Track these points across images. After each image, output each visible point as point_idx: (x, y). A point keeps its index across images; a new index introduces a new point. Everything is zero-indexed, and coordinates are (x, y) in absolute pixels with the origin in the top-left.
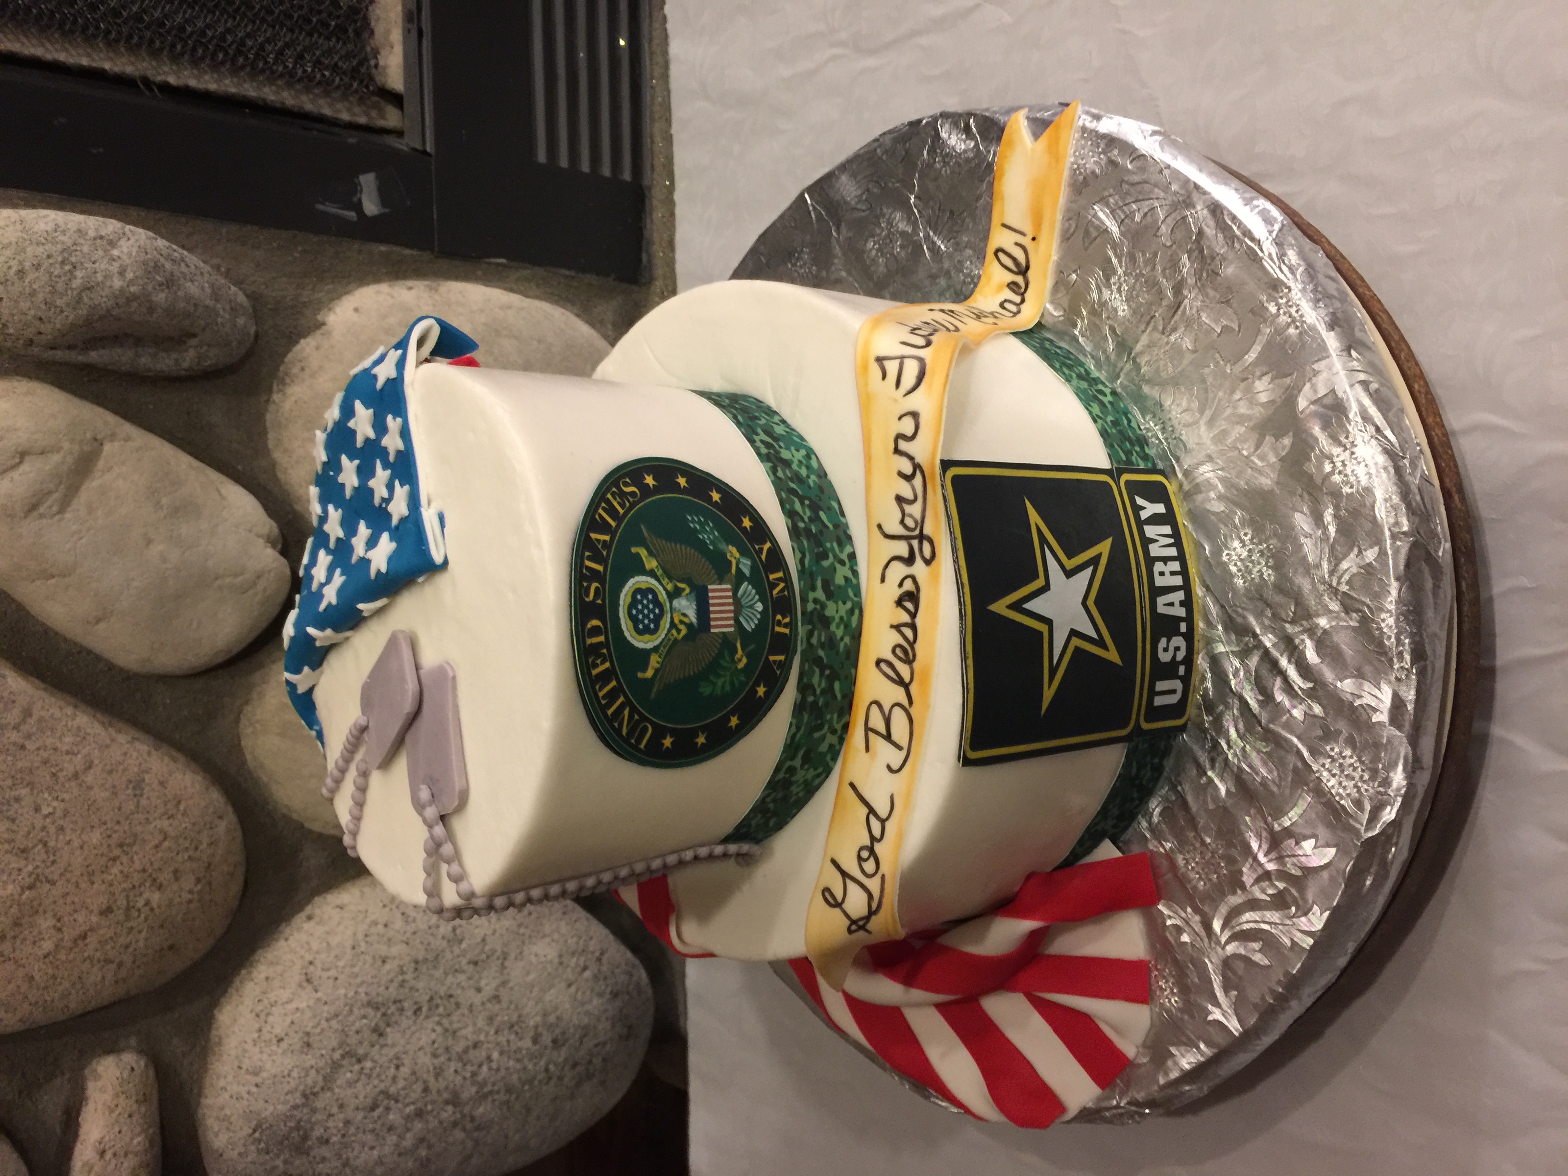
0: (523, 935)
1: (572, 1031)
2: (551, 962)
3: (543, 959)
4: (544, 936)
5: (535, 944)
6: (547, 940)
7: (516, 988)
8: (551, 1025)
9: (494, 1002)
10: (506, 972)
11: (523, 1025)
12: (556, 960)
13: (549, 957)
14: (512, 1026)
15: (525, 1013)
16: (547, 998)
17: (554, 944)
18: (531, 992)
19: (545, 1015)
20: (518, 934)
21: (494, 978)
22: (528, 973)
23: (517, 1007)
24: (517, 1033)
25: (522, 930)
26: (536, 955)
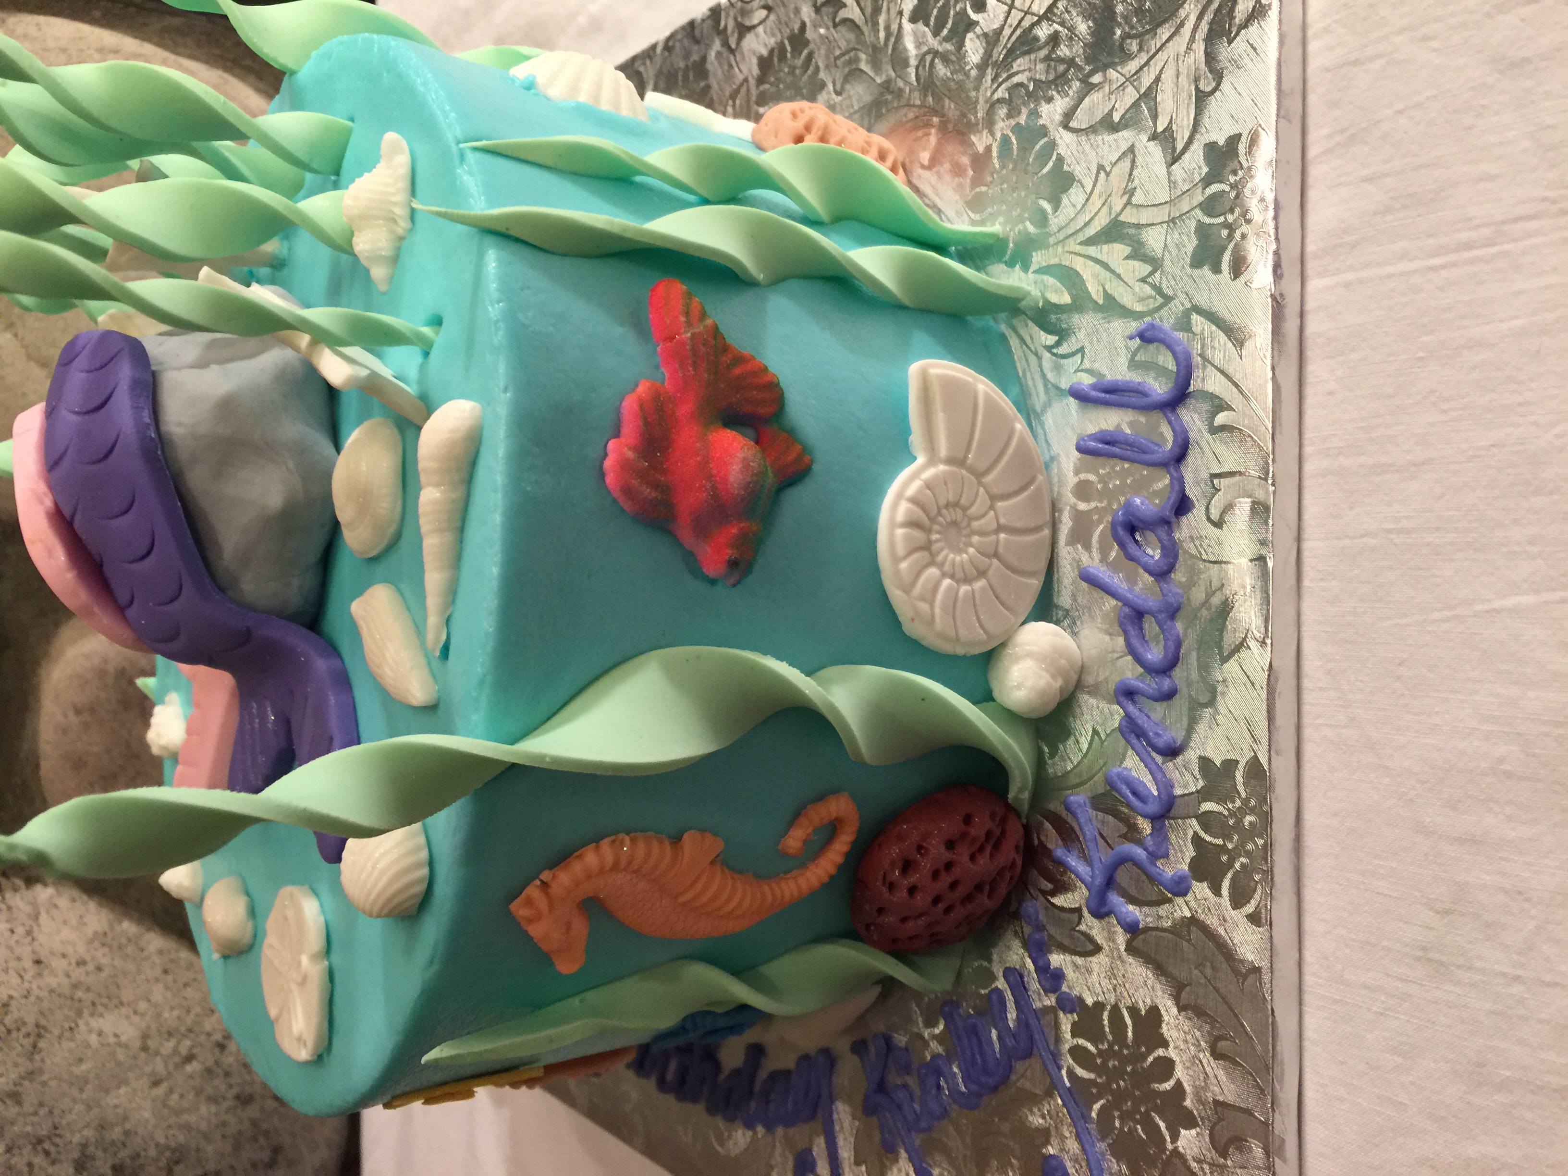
0: (80, 1001)
1: (152, 1152)
2: (126, 1046)
3: (112, 1040)
4: (122, 1004)
5: (101, 1015)
6: (124, 1011)
7: (54, 1083)
8: (113, 1143)
9: (9, 1102)
10: (37, 1057)
11: (57, 1140)
12: (137, 1044)
13: (124, 1038)
14: (40, 1141)
15: (64, 1122)
16: (112, 1100)
17: (136, 1019)
18: (81, 1090)
19: (102, 1127)
20: (72, 999)
21: (16, 1065)
22: (81, 1060)
23: (51, 1112)
24: (47, 1153)
25: (80, 994)
26: (100, 1034)
